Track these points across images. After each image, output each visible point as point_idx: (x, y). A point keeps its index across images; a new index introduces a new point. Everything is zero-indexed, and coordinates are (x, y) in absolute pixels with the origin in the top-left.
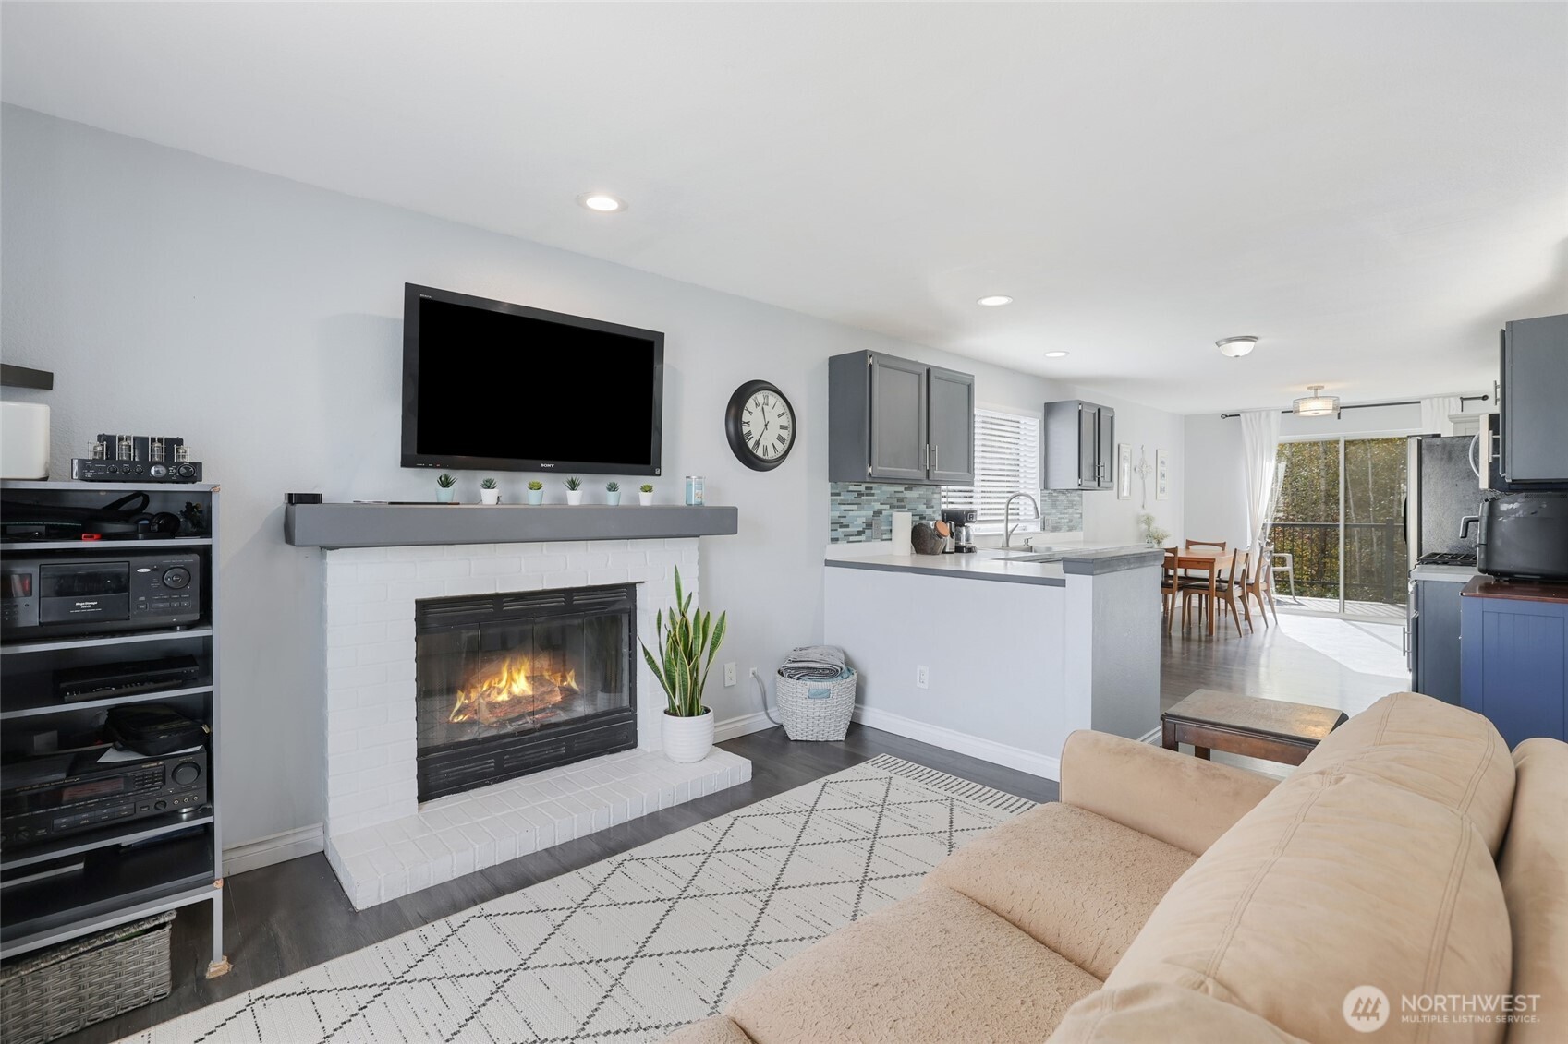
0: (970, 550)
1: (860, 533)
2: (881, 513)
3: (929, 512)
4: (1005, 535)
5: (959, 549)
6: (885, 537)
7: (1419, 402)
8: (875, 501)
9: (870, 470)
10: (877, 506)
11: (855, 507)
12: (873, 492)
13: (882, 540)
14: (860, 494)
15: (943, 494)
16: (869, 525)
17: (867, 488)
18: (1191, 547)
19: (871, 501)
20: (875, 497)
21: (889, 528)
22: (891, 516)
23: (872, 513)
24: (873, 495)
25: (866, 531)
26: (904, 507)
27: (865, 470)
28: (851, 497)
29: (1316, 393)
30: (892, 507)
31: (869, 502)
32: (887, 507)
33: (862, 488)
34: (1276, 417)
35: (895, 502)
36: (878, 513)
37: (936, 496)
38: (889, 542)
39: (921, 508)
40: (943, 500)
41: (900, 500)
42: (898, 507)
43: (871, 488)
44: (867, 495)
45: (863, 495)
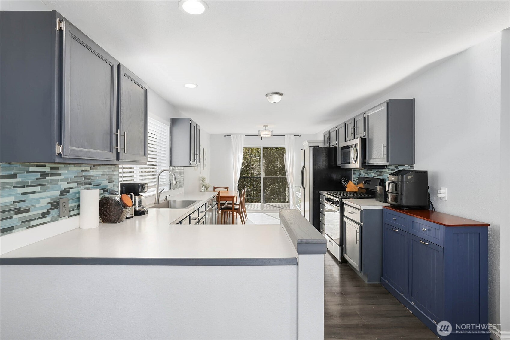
0: (143, 213)
1: (44, 215)
2: (69, 192)
3: (110, 186)
4: (157, 195)
5: (137, 213)
6: (72, 213)
7: (284, 136)
8: (61, 180)
9: (60, 149)
10: (64, 185)
11: (38, 189)
12: (59, 172)
13: (69, 216)
14: (44, 175)
15: (120, 170)
16: (55, 205)
17: (52, 169)
18: (215, 190)
19: (57, 181)
20: (62, 177)
21: (76, 204)
22: (79, 193)
23: (58, 193)
24: (59, 175)
25: (51, 211)
26: (90, 184)
27: (53, 149)
28: (32, 178)
29: (266, 128)
30: (79, 184)
31: (55, 182)
32: (75, 185)
33: (47, 169)
34: (243, 137)
35: (82, 180)
36: (65, 192)
37: (115, 173)
38: (77, 217)
39: (105, 183)
40: (120, 175)
41: (87, 178)
42: (85, 184)
43: (57, 169)
44: (52, 175)
45: (47, 175)
